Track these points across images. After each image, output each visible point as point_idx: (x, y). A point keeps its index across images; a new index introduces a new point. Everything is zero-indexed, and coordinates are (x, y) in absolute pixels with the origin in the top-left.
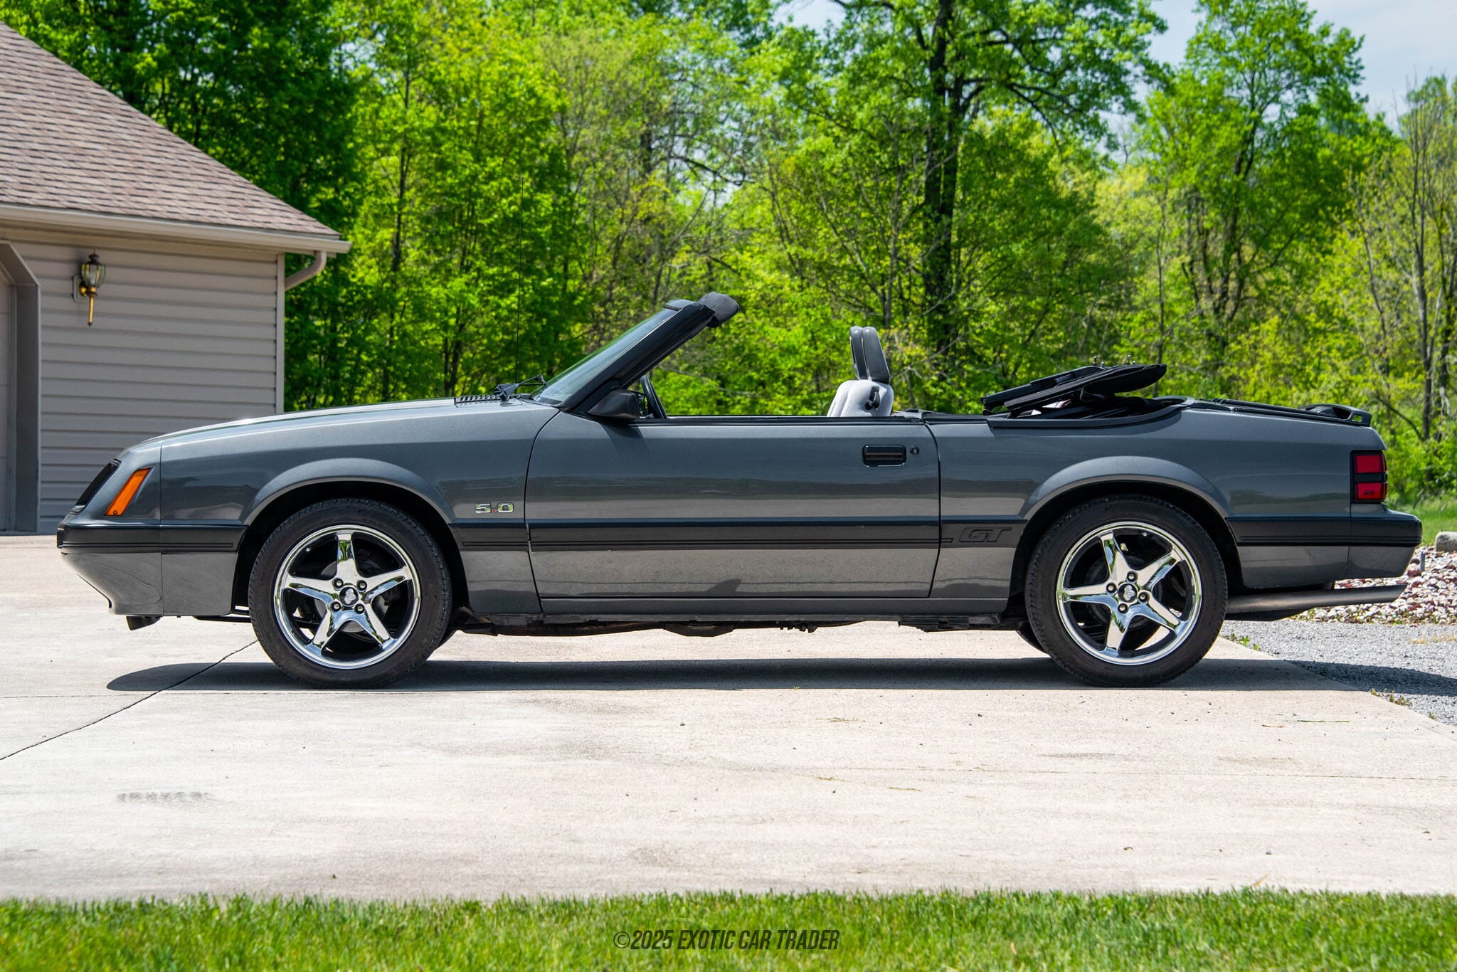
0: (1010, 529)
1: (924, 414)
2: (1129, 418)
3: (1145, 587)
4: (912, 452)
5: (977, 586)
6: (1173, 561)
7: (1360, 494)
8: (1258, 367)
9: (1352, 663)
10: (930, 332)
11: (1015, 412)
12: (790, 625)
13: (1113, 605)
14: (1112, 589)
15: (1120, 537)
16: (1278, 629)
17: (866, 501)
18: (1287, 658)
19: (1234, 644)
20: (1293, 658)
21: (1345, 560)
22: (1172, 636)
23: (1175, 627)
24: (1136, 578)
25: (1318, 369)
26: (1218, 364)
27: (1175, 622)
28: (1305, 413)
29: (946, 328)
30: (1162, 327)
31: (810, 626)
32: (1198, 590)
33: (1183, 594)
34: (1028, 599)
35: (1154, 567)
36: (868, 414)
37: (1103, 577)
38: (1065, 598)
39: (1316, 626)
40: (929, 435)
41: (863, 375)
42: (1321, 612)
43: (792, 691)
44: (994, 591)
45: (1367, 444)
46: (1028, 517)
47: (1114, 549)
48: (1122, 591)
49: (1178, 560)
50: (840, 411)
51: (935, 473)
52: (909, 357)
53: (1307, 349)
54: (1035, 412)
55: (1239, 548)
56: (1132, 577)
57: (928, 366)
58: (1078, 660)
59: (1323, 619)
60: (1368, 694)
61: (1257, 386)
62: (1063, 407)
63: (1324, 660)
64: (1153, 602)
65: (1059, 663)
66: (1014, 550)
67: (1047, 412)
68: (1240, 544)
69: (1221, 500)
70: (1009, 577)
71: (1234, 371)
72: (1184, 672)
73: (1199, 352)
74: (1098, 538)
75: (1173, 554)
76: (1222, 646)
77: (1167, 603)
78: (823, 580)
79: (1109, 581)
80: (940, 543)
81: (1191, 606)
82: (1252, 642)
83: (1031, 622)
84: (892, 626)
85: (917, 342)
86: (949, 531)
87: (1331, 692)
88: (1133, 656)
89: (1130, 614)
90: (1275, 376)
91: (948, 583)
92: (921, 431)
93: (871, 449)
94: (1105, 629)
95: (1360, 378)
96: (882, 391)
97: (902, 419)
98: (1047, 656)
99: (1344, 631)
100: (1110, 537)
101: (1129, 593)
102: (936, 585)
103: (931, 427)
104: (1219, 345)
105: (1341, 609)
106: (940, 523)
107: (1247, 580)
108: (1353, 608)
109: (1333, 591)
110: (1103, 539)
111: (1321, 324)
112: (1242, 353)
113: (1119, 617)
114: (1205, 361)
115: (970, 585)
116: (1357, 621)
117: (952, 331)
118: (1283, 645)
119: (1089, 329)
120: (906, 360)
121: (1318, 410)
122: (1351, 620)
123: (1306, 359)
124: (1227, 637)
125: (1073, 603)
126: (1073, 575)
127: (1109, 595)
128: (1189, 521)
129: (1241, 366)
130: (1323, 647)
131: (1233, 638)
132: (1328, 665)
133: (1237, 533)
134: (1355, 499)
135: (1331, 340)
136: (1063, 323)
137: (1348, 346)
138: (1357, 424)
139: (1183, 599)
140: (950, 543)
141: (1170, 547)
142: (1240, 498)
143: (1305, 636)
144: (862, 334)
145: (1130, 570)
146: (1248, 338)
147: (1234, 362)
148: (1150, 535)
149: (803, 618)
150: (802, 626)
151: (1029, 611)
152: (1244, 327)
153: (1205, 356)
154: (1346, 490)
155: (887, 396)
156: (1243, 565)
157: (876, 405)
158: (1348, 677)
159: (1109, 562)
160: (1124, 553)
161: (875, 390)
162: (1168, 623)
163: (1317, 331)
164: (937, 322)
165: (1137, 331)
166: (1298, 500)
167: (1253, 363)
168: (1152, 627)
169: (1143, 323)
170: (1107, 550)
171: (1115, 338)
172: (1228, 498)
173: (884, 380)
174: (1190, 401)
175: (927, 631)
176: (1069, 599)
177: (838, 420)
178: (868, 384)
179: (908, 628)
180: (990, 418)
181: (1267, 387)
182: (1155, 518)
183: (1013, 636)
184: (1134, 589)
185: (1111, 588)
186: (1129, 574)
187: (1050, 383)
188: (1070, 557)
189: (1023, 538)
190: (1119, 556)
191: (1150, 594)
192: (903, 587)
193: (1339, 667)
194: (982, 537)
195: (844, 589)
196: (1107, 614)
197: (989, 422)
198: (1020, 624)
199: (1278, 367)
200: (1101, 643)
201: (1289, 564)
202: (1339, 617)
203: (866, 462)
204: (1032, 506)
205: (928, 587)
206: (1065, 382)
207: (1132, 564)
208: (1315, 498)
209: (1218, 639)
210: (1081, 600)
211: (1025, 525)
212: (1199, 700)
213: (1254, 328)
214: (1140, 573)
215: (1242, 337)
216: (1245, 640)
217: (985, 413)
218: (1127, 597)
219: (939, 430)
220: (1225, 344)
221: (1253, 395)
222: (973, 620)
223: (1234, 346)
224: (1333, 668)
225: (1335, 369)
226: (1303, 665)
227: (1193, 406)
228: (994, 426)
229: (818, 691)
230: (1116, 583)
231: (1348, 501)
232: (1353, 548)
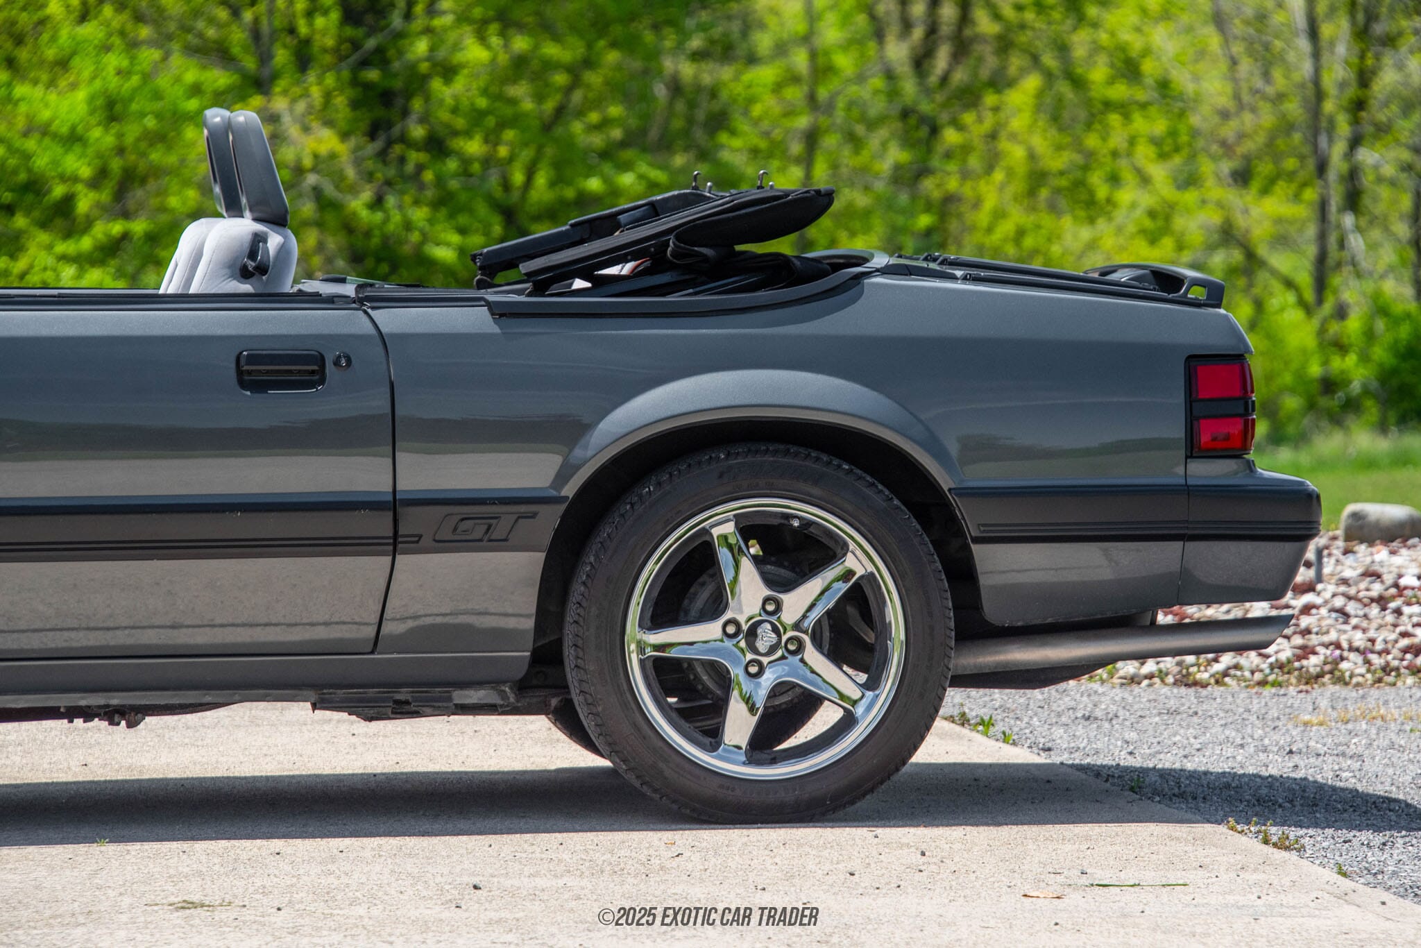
0: (534, 515)
1: (360, 287)
2: (763, 295)
3: (797, 626)
4: (337, 363)
5: (469, 628)
6: (849, 573)
7: (1205, 438)
8: (999, 176)
9: (1189, 766)
10: (355, 105)
11: (542, 282)
12: (87, 714)
13: (735, 661)
14: (733, 631)
15: (748, 529)
16: (1048, 701)
17: (241, 462)
18: (1065, 758)
19: (965, 731)
20: (1077, 759)
21: (1176, 567)
22: (848, 721)
23: (854, 703)
24: (779, 608)
25: (1114, 180)
26: (923, 171)
27: (855, 693)
28: (1100, 284)
29: (386, 97)
30: (812, 98)
31: (130, 715)
32: (898, 632)
33: (870, 637)
34: (569, 653)
35: (813, 587)
36: (246, 288)
37: (716, 606)
38: (641, 648)
39: (1118, 693)
40: (372, 331)
41: (234, 208)
42: (1129, 668)
43: (95, 849)
44: (500, 637)
45: (1215, 342)
46: (570, 490)
47: (736, 553)
48: (752, 633)
49: (860, 572)
50: (189, 281)
51: (382, 405)
52: (316, 156)
53: (1092, 141)
54: (579, 284)
55: (975, 548)
56: (772, 607)
57: (351, 173)
58: (668, 772)
59: (1133, 680)
60: (1222, 829)
61: (999, 215)
62: (634, 275)
63: (1136, 762)
64: (812, 656)
65: (631, 778)
66: (541, 556)
67: (601, 284)
68: (977, 540)
69: (940, 454)
70: (533, 610)
71: (953, 184)
72: (872, 790)
73: (884, 145)
74: (706, 532)
75: (850, 562)
76: (943, 735)
77: (837, 656)
78: (157, 621)
79: (728, 615)
80: (395, 544)
81: (884, 661)
82: (1000, 727)
83: (577, 700)
84: (300, 711)
85: (329, 123)
86: (412, 521)
87: (1152, 827)
88: (774, 760)
89: (769, 679)
90: (1032, 193)
91: (411, 624)
92: (355, 322)
93: (253, 359)
94: (719, 708)
95: (1190, 197)
96: (274, 241)
97: (315, 299)
98: (605, 763)
99: (1172, 704)
100: (729, 528)
101: (766, 638)
102: (388, 628)
103: (375, 314)
104: (924, 132)
105: (1168, 663)
106: (395, 505)
107: (992, 611)
108: (1190, 659)
109: (1154, 628)
110: (716, 532)
111: (1120, 91)
112: (966, 149)
113: (747, 685)
114: (897, 167)
115: (455, 626)
116: (1196, 683)
117: (399, 102)
118: (1058, 732)
119: (671, 104)
120: (308, 162)
121: (1123, 276)
122: (1186, 681)
123: (1089, 159)
124: (951, 719)
125: (657, 660)
126: (657, 604)
127: (728, 644)
128: (879, 496)
129: (965, 175)
130: (1133, 736)
131: (963, 720)
132: (1144, 771)
133: (971, 518)
134: (1194, 450)
135: (1139, 123)
136: (619, 90)
137: (1173, 133)
138: (1196, 304)
139: (870, 648)
140: (416, 544)
141: (845, 546)
142: (978, 449)
143: (1098, 713)
144: (228, 126)
145: (767, 592)
146: (980, 120)
147: (952, 167)
148: (807, 524)
149: (116, 700)
150: (112, 715)
151: (572, 676)
152: (969, 97)
153: (897, 155)
154: (1176, 431)
155: (283, 250)
156: (984, 581)
157: (262, 269)
158: (1182, 795)
159: (728, 577)
160: (755, 559)
161: (258, 239)
162: (842, 696)
163: (1108, 105)
164: (367, 86)
165: (766, 105)
166: (1088, 452)
167: (990, 168)
168: (807, 703)
169: (778, 88)
170: (724, 555)
171: (719, 121)
172: (953, 449)
173: (278, 220)
174: (880, 260)
175: (370, 719)
176: (650, 652)
177: (182, 300)
178: (243, 227)
179: (328, 714)
180: (491, 296)
181: (1017, 217)
182: (816, 491)
183: (540, 725)
184: (775, 629)
185: (731, 629)
186: (767, 600)
187: (608, 224)
188: (652, 568)
189: (558, 533)
190: (747, 565)
191: (807, 639)
192: (321, 633)
193: (1165, 774)
194: (479, 532)
195: (201, 638)
196: (724, 680)
197: (489, 305)
198: (554, 702)
199: (1037, 177)
200: (712, 736)
201: (1073, 577)
202: (1162, 675)
203: (243, 384)
204: (578, 468)
205: (370, 632)
206: (637, 222)
207: (769, 581)
208: (1120, 448)
209: (939, 724)
210: (673, 653)
211: (562, 508)
212: (902, 846)
213: (990, 99)
214: (788, 599)
215: (968, 118)
216: (985, 725)
217: (482, 285)
218: (762, 645)
219: (392, 319)
220: (935, 130)
221: (990, 230)
222: (460, 696)
223: (951, 136)
224: (1154, 778)
225: (1145, 180)
226: (1096, 772)
227: (886, 271)
228: (501, 312)
229: (147, 846)
230: (742, 619)
231: (1182, 453)
232: (1191, 546)
